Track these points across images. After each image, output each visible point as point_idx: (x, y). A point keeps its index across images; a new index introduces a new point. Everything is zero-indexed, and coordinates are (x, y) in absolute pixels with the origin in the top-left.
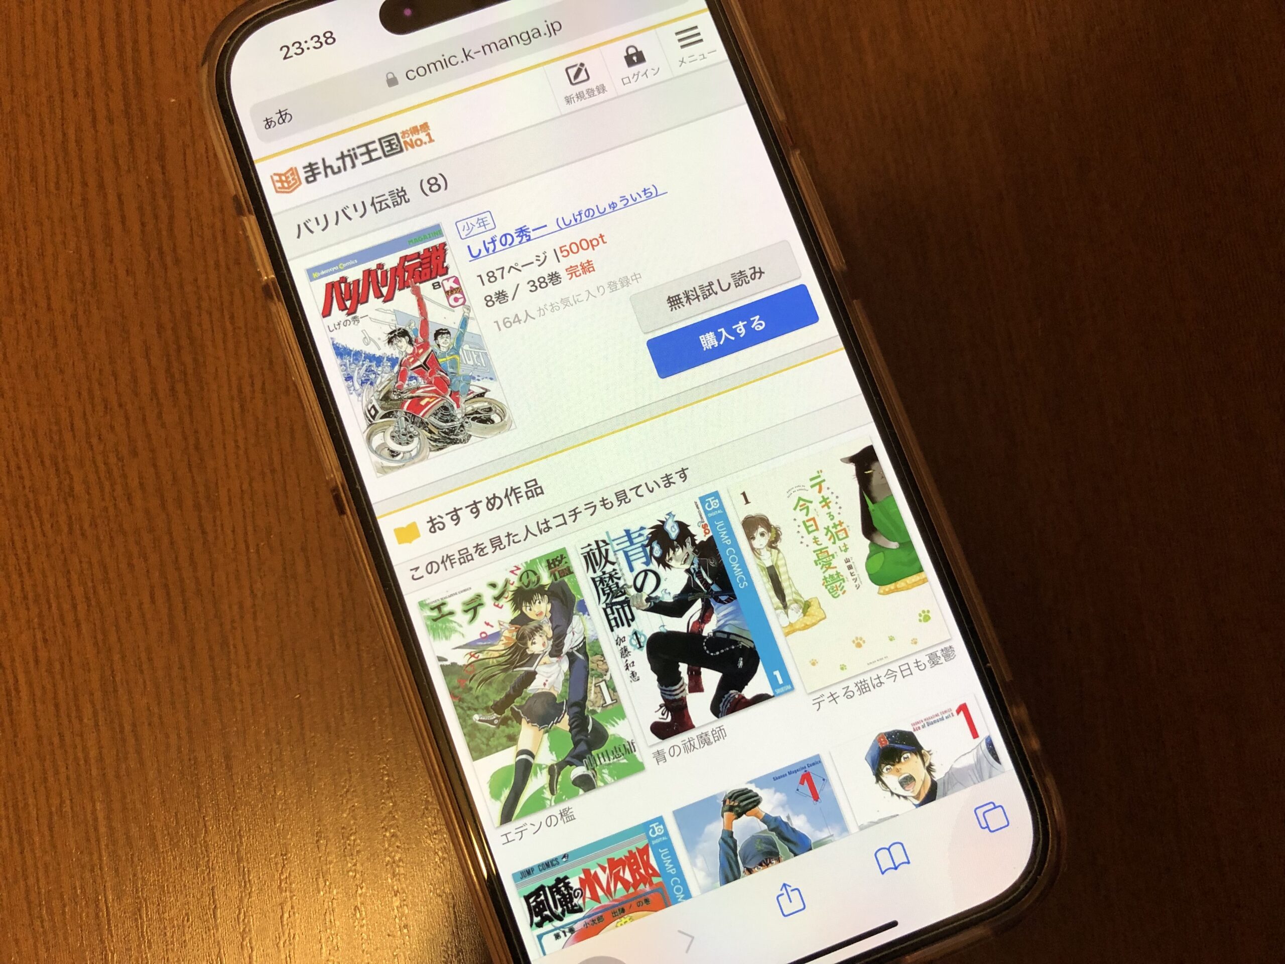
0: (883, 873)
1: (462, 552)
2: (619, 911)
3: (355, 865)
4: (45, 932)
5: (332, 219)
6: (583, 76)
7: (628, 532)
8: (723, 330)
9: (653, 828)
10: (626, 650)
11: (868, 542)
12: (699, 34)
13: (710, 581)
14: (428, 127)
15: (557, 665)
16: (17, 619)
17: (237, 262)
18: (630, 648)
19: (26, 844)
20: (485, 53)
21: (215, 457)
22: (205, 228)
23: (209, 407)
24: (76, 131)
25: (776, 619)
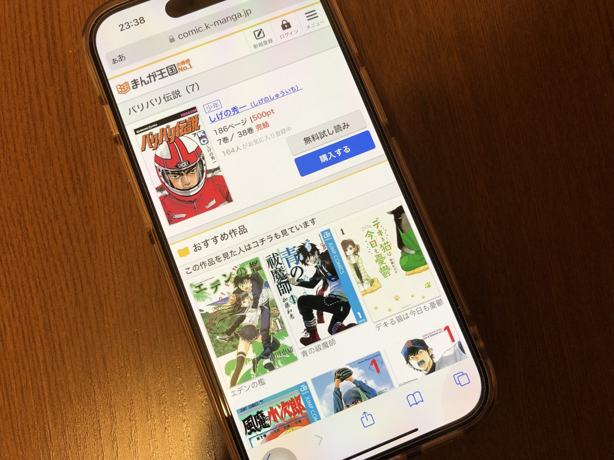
0: (411, 406)
2: (287, 426)
3: (165, 408)
5: (145, 106)
6: (262, 35)
7: (287, 249)
8: (330, 153)
9: (302, 387)
10: (288, 304)
11: (401, 251)
12: (316, 14)
13: (327, 271)
15: (256, 312)
17: (103, 127)
18: (290, 303)
19: (11, 401)
20: (215, 25)
21: (95, 219)
22: (87, 111)
23: (91, 195)
24: (26, 67)
25: (358, 288)
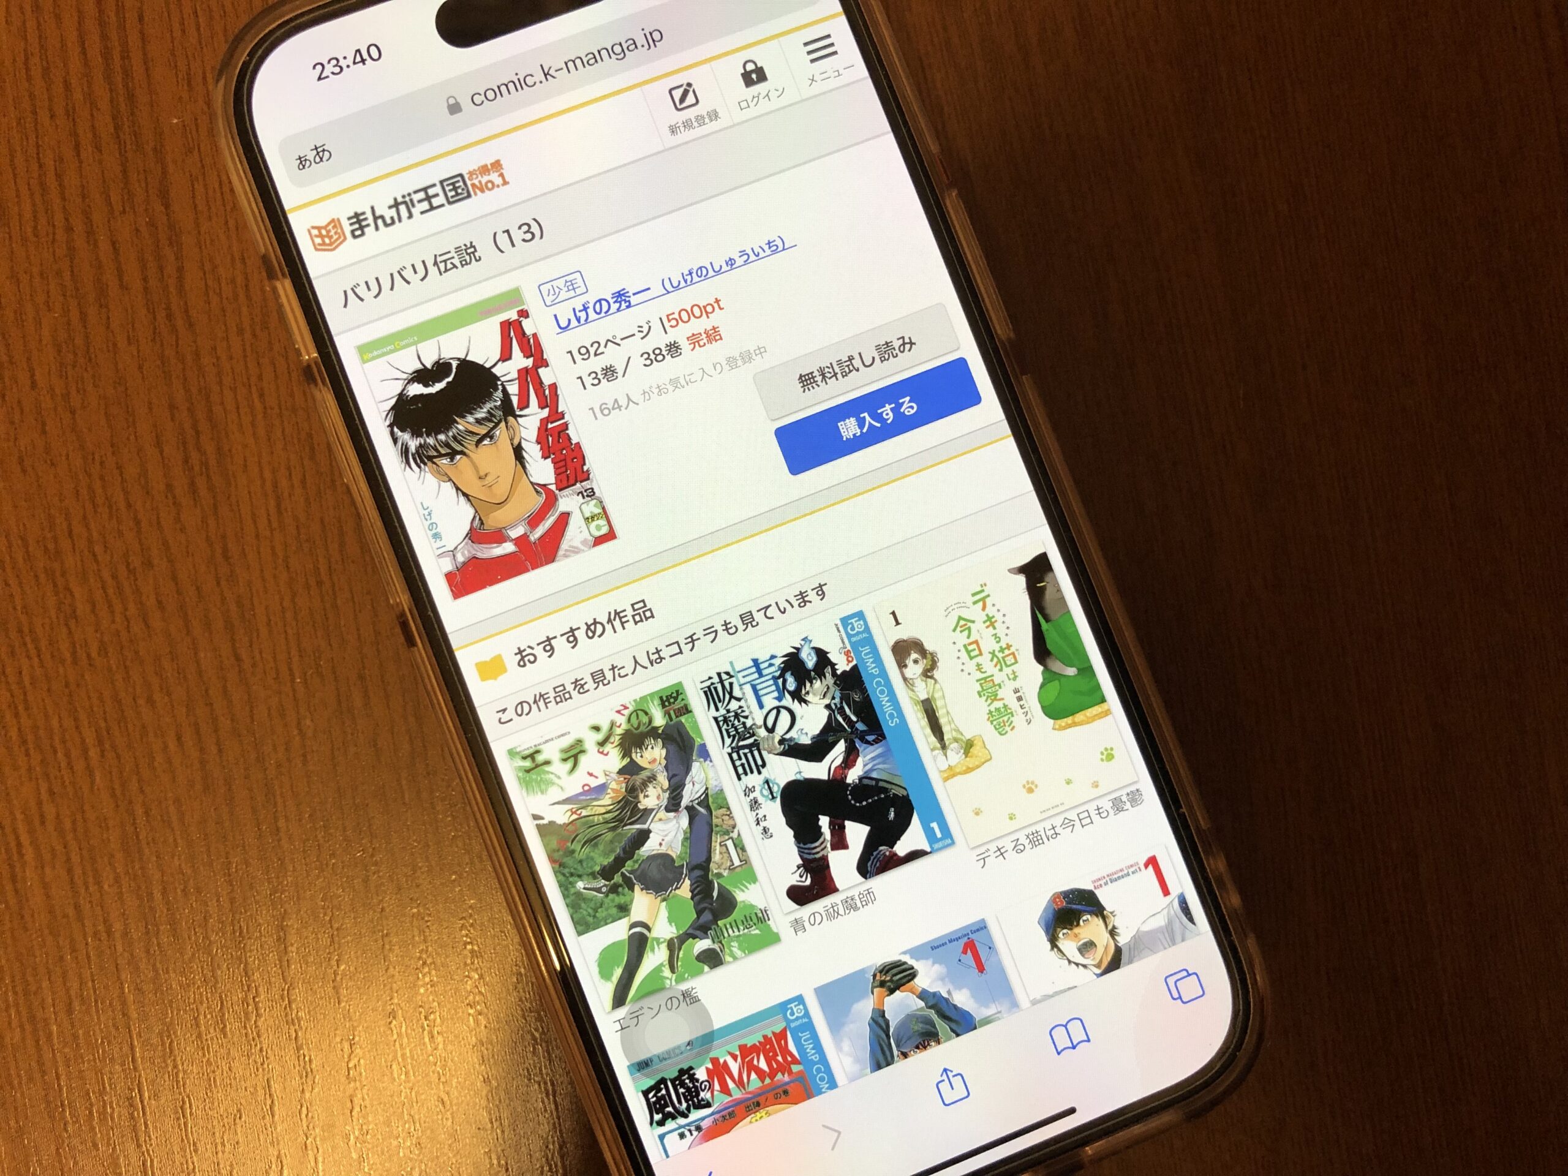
0: (1059, 1053)
1: (557, 690)
2: (753, 1105)
4: (69, 1137)
5: (386, 283)
6: (691, 99)
7: (756, 663)
8: (866, 415)
9: (791, 1008)
10: (756, 802)
11: (1041, 668)
12: (832, 45)
13: (854, 718)
15: (675, 821)
16: (16, 768)
17: (265, 325)
18: (761, 800)
19: (41, 1033)
20: (569, 71)
21: (248, 569)
22: (223, 284)
23: (238, 506)
24: (55, 161)
25: (933, 762)
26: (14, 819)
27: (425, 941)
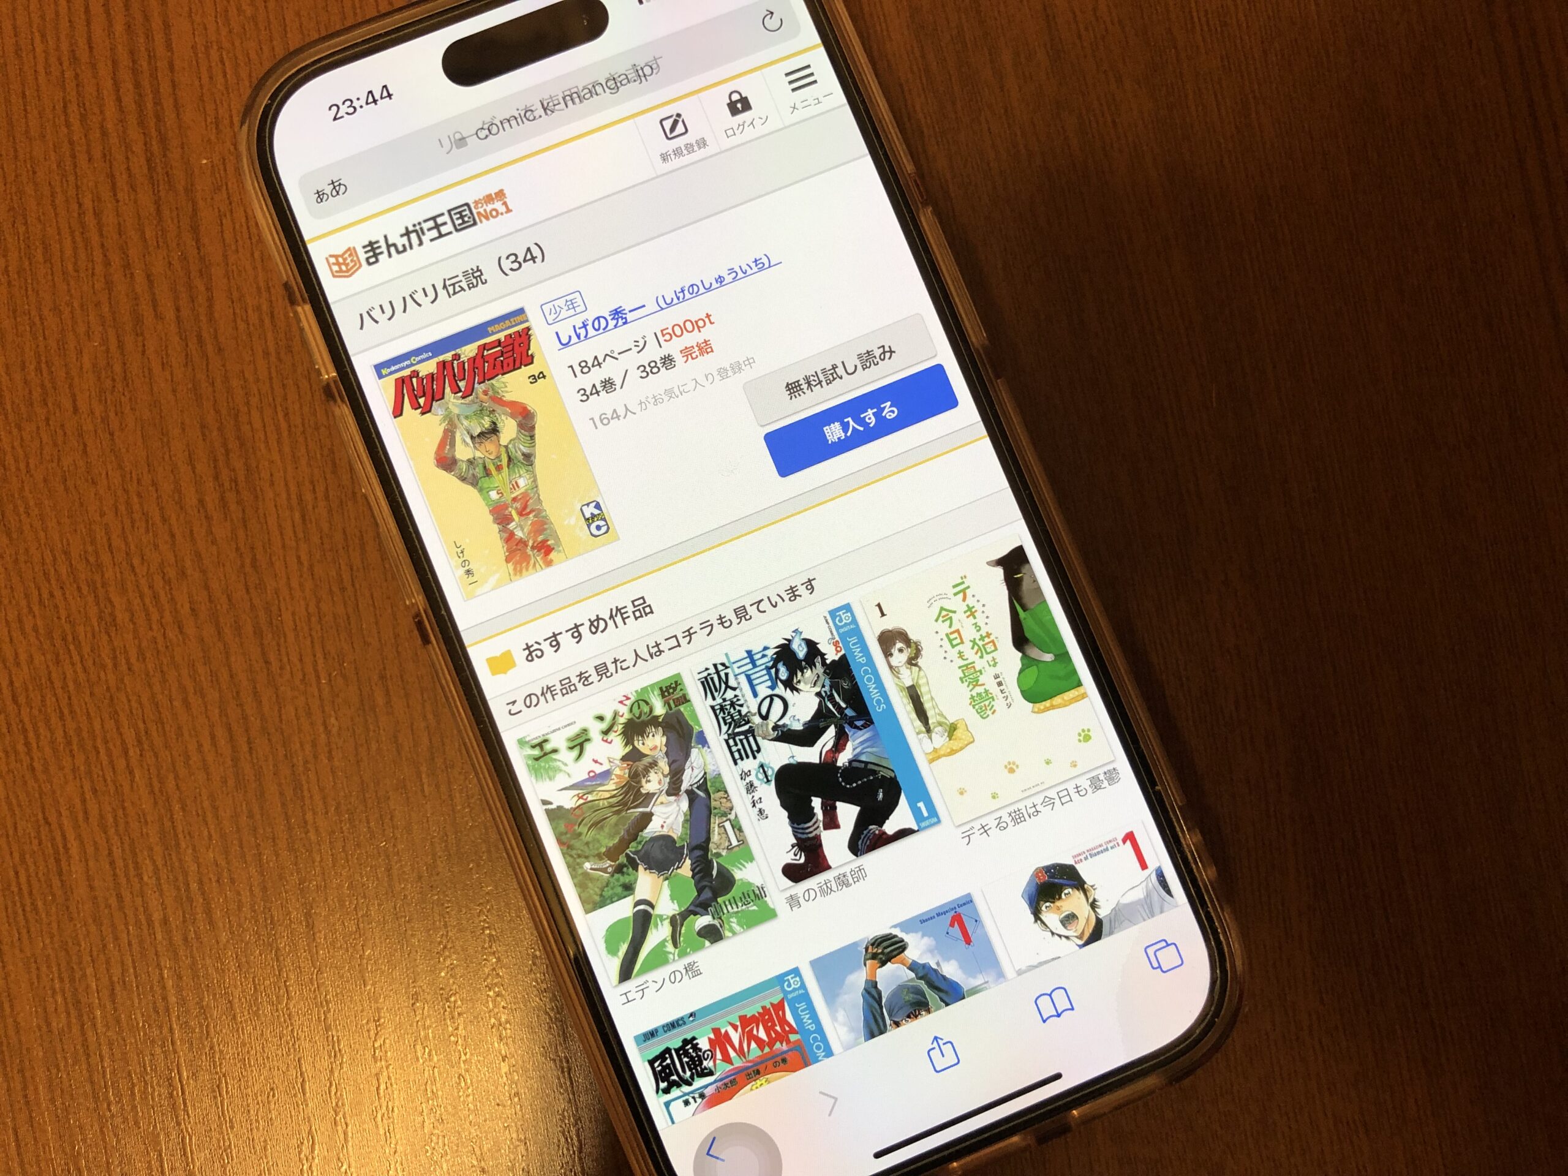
0: (1044, 1021)
2: (753, 1073)
3: (457, 1029)
4: (113, 1116)
5: (399, 308)
6: (680, 128)
7: (749, 652)
8: (850, 419)
9: (788, 980)
10: (752, 785)
11: (1020, 655)
12: (812, 74)
13: (843, 705)
14: (504, 195)
15: (675, 804)
16: (62, 768)
17: (289, 349)
18: (756, 783)
19: (85, 1018)
20: (567, 105)
21: (275, 576)
22: (250, 311)
23: (265, 518)
24: (93, 201)
25: (919, 745)
26: (60, 814)
27: (446, 926)
